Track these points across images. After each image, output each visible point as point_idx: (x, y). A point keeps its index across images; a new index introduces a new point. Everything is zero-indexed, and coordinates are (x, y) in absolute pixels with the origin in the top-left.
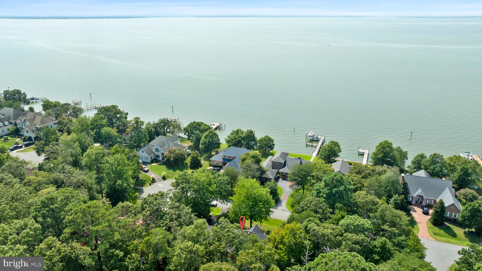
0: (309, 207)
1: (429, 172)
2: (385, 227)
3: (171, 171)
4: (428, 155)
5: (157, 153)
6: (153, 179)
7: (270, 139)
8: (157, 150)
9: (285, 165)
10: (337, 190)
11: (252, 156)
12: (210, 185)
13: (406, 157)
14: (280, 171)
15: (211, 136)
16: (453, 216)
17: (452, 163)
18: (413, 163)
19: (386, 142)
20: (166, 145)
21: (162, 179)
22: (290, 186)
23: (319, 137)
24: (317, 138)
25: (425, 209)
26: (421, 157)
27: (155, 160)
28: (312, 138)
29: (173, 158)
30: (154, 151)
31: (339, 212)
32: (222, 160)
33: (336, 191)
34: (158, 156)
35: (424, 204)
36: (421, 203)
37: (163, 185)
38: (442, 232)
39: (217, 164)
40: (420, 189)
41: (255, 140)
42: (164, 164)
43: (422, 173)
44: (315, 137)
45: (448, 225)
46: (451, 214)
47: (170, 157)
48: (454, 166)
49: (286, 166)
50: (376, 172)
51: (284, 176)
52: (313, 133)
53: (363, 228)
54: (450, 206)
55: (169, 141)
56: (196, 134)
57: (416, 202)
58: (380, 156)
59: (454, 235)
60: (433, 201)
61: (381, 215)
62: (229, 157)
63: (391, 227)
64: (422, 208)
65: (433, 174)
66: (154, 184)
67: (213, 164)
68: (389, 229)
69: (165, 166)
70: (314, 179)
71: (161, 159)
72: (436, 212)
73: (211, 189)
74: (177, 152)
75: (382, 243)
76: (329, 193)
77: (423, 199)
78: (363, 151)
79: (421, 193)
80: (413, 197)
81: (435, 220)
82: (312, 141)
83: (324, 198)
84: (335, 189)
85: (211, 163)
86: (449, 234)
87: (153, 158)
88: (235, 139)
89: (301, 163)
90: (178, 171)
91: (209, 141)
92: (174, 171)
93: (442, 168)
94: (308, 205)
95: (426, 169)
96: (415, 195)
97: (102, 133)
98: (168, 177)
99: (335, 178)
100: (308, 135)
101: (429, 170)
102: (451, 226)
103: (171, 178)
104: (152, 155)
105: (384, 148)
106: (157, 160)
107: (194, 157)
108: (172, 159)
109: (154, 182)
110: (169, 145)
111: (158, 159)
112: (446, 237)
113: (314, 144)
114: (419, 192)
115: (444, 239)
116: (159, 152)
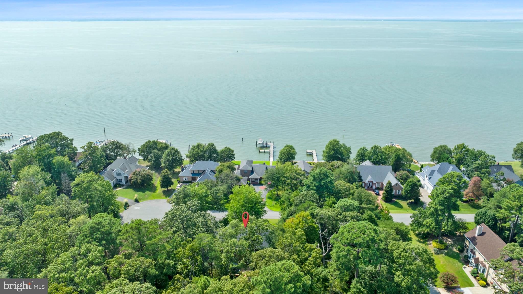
0: (306, 199)
1: (372, 162)
2: (363, 205)
3: (141, 193)
4: (369, 148)
5: (118, 178)
6: (127, 203)
7: (230, 150)
8: (119, 174)
9: (252, 172)
10: (324, 181)
11: (227, 167)
12: (207, 196)
13: (350, 151)
14: (250, 177)
15: (174, 153)
16: (397, 193)
17: (387, 152)
18: (358, 156)
19: (335, 141)
20: (127, 167)
21: (135, 202)
22: (265, 189)
23: (269, 143)
24: (266, 144)
25: (376, 191)
26: (363, 150)
27: (117, 185)
28: (262, 145)
29: (141, 180)
30: (115, 175)
31: (329, 199)
32: (191, 176)
33: (324, 183)
34: (120, 180)
35: (374, 187)
36: (372, 187)
37: (140, 208)
38: (393, 206)
39: (186, 179)
40: (370, 176)
41: (218, 152)
42: (129, 187)
43: (367, 163)
44: (265, 144)
45: (395, 200)
46: (396, 192)
47: (137, 179)
48: (389, 154)
49: (255, 173)
50: (335, 167)
51: (253, 182)
52: (262, 140)
53: (353, 207)
54: (395, 185)
55: (129, 164)
56: (154, 153)
57: (368, 187)
58: (331, 153)
59: (401, 207)
60: (380, 184)
61: (359, 197)
62: (198, 171)
63: (367, 204)
64: (374, 191)
65: (376, 163)
66: (129, 208)
67: (182, 181)
68: (367, 206)
69: (131, 189)
70: (288, 179)
71: (124, 182)
72: (387, 191)
73: (209, 200)
74: (143, 173)
75: (368, 215)
76: (318, 185)
77: (373, 183)
78: (311, 151)
79: (371, 179)
80: (365, 183)
81: (386, 198)
82: (263, 147)
83: (314, 190)
84: (323, 181)
85: (179, 179)
86: (398, 207)
87: (115, 183)
88: (198, 153)
89: (266, 168)
90: (148, 192)
91: (173, 159)
92: (144, 192)
93: (382, 157)
94: (305, 198)
95: (370, 159)
96: (367, 181)
97: (54, 163)
98: (140, 199)
99: (322, 172)
100: (258, 142)
101: (372, 160)
102: (397, 201)
103: (143, 199)
104: (114, 180)
105: (334, 146)
106: (119, 184)
107: (165, 175)
108: (139, 181)
109: (128, 206)
110: (130, 167)
111: (121, 183)
112: (396, 210)
113: (267, 150)
114: (369, 178)
115: (396, 211)
116: (121, 175)
